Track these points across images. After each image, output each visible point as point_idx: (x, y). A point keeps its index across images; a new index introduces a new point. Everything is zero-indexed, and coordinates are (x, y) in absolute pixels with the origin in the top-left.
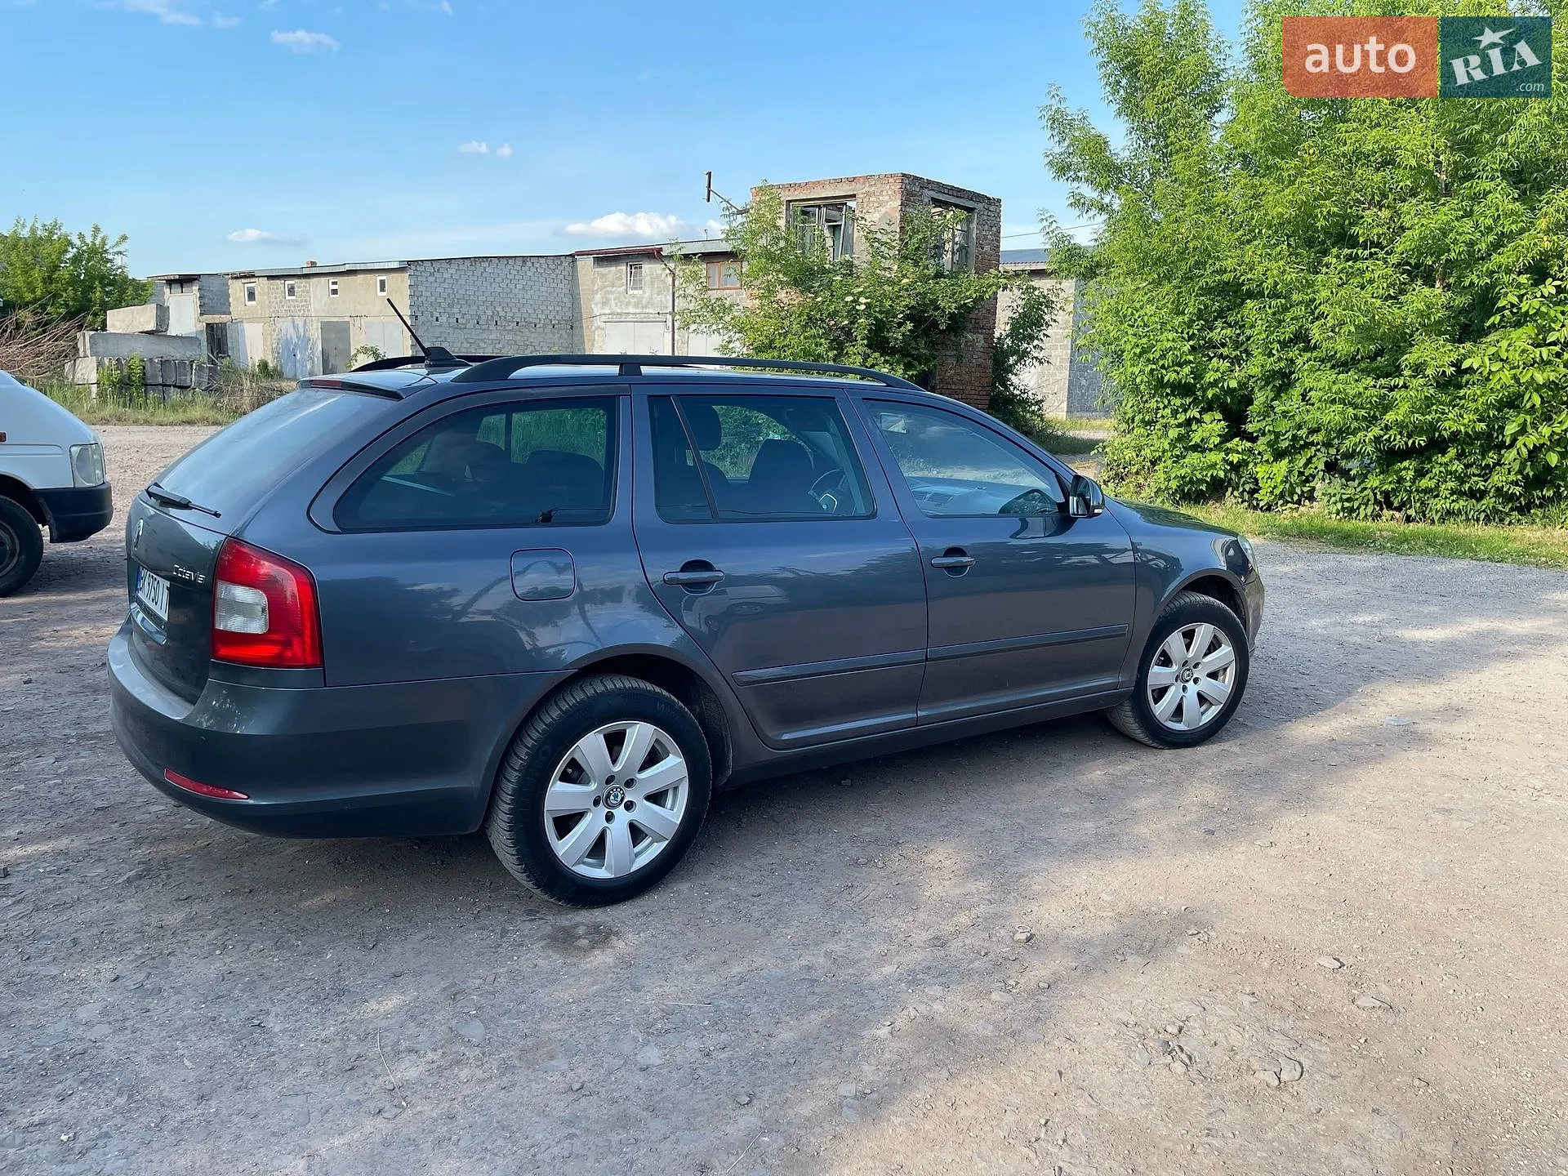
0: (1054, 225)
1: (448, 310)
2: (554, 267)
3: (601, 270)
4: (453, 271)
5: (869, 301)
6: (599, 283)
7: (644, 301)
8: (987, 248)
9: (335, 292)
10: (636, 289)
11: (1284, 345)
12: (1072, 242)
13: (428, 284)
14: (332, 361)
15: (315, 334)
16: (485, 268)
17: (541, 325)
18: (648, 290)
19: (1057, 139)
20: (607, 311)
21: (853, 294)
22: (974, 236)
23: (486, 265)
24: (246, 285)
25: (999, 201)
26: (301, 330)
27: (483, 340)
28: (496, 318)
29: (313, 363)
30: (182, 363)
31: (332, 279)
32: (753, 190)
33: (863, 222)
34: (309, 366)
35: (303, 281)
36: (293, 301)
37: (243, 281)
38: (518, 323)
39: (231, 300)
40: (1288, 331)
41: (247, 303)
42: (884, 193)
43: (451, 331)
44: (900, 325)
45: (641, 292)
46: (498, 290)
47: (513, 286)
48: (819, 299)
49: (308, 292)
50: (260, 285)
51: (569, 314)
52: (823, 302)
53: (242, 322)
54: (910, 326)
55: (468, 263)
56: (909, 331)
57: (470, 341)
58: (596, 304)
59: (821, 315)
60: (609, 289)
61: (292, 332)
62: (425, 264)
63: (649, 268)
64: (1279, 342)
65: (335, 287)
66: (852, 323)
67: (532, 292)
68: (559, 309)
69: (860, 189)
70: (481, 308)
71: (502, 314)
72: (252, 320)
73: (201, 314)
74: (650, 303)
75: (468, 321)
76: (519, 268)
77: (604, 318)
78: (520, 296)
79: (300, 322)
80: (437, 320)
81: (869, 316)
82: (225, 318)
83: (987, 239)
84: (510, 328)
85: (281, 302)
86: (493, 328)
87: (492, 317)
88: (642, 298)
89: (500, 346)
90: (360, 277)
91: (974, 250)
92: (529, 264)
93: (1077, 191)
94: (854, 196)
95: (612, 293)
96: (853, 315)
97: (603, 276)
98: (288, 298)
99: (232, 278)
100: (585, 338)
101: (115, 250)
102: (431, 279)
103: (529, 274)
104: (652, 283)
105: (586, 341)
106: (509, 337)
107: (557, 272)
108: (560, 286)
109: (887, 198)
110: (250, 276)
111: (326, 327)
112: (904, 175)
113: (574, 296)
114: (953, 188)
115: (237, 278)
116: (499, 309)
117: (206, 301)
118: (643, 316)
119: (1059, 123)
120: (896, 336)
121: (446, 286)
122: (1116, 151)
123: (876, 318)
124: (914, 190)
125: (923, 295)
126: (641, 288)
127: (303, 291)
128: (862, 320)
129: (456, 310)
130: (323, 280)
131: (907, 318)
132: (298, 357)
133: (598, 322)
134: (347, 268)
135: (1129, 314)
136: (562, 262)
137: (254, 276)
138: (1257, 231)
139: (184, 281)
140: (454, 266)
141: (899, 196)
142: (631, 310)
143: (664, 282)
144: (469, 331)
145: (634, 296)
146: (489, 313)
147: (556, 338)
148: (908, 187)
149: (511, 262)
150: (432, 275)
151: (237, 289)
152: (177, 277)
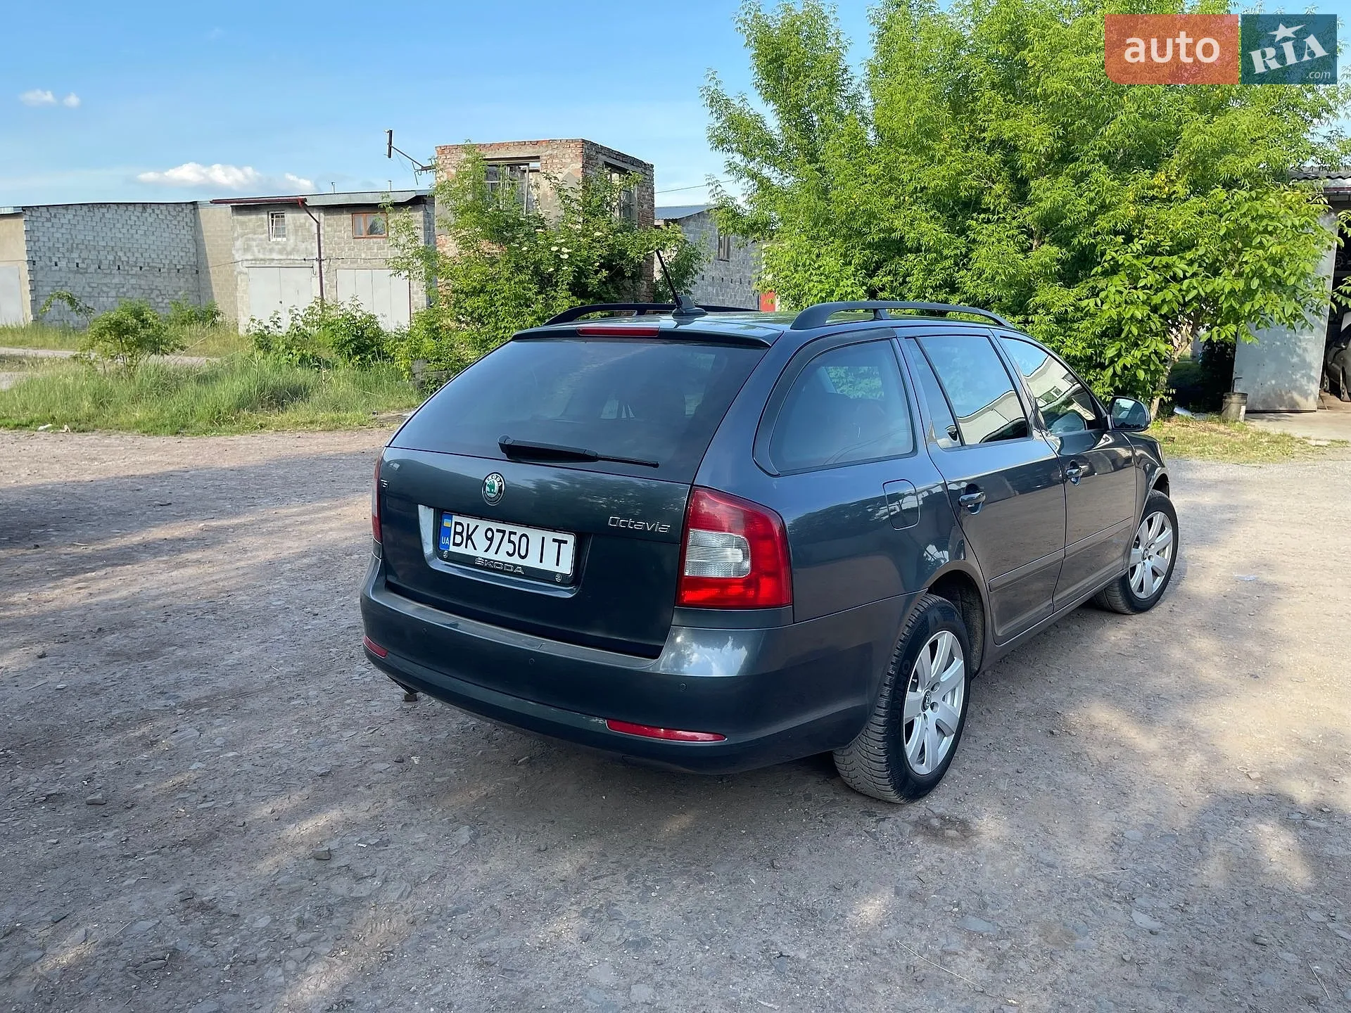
0: (719, 189)
1: (67, 255)
2: (174, 213)
3: (240, 218)
4: (71, 217)
5: (570, 251)
6: (239, 230)
7: (289, 249)
8: (645, 206)
10: (279, 236)
11: (935, 288)
12: (735, 203)
13: (45, 229)
16: (103, 214)
17: (165, 270)
18: (292, 238)
19: (715, 115)
20: (249, 257)
21: (557, 245)
22: (636, 196)
23: (104, 210)
25: (652, 166)
27: (106, 285)
28: (118, 263)
32: (438, 149)
33: (556, 181)
38: (141, 268)
40: (939, 277)
42: (567, 156)
43: (71, 275)
44: (597, 272)
45: (285, 239)
46: (118, 235)
47: (134, 231)
48: (525, 249)
51: (193, 259)
52: (528, 251)
54: (605, 273)
55: (85, 208)
56: (605, 277)
57: (93, 285)
58: (237, 250)
59: (527, 262)
60: (250, 236)
62: (41, 209)
63: (290, 217)
64: (932, 287)
66: (557, 270)
67: (154, 238)
68: (183, 254)
69: (544, 152)
70: (101, 253)
71: (124, 259)
74: (295, 250)
75: (89, 266)
76: (139, 214)
77: (246, 264)
78: (141, 241)
80: (56, 265)
81: (571, 264)
83: (644, 198)
84: (134, 272)
86: (115, 271)
87: (114, 262)
88: (286, 244)
89: (125, 290)
91: (636, 208)
92: (149, 210)
93: (731, 161)
94: (538, 157)
95: (253, 240)
96: (559, 262)
97: (242, 224)
100: (213, 282)
102: (48, 225)
103: (150, 220)
104: (296, 231)
105: (213, 286)
106: (133, 281)
107: (179, 218)
108: (184, 232)
109: (569, 160)
112: (584, 141)
113: (198, 242)
114: (619, 154)
116: (121, 254)
118: (288, 262)
119: (717, 102)
120: (593, 282)
121: (64, 231)
122: (772, 129)
123: (577, 266)
124: (593, 154)
125: (612, 247)
126: (284, 236)
128: (566, 268)
129: (75, 255)
131: (602, 266)
133: (241, 267)
135: (808, 264)
136: (183, 209)
138: (902, 198)
140: (71, 212)
141: (580, 159)
142: (275, 256)
143: (309, 231)
144: (91, 276)
145: (277, 243)
146: (111, 257)
147: (182, 284)
148: (587, 152)
149: (131, 208)
150: (48, 220)
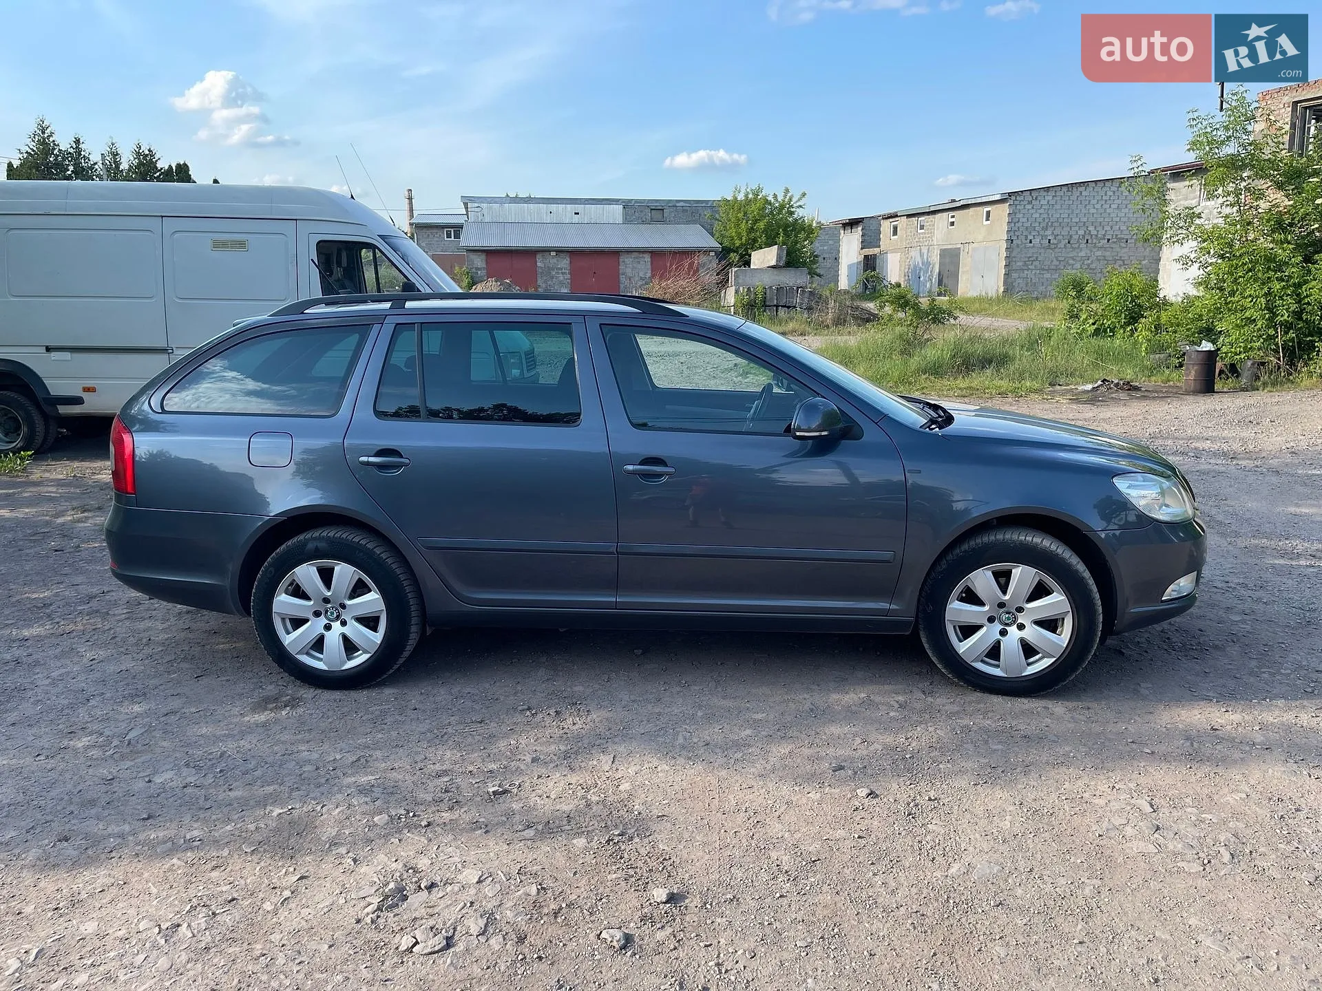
1: (1042, 233)
3: (1176, 184)
4: (1050, 198)
6: (1173, 197)
9: (952, 224)
13: (1026, 211)
14: (945, 280)
15: (935, 259)
16: (1081, 193)
17: (1133, 241)
23: (1083, 189)
24: (893, 223)
26: (925, 257)
27: (1073, 258)
28: (1087, 237)
29: (932, 283)
30: (791, 288)
31: (951, 214)
34: (928, 285)
35: (931, 217)
36: (922, 233)
37: (891, 220)
38: (1109, 240)
39: (881, 236)
41: (892, 238)
43: (1042, 251)
46: (1093, 211)
47: (1108, 206)
49: (934, 225)
50: (902, 222)
53: (887, 253)
55: (1064, 189)
57: (1060, 259)
60: (1182, 202)
61: (919, 259)
62: (1024, 194)
65: (953, 220)
67: (1127, 210)
70: (1073, 229)
71: (1094, 232)
72: (894, 251)
73: (862, 249)
75: (1060, 241)
76: (1116, 189)
78: (1113, 215)
79: (925, 251)
80: (1031, 242)
82: (876, 251)
84: (1101, 245)
85: (914, 234)
86: (1082, 246)
87: (1083, 236)
89: (1089, 262)
90: (972, 209)
97: (1176, 191)
98: (919, 231)
99: (883, 219)
101: (798, 204)
102: (1029, 207)
103: (1126, 194)
106: (1099, 253)
110: (894, 216)
111: (944, 253)
115: (886, 218)
116: (1091, 228)
117: (866, 238)
121: (1042, 211)
127: (930, 225)
129: (1049, 232)
130: (945, 214)
132: (921, 279)
134: (962, 203)
137: (897, 216)
139: (852, 224)
140: (1052, 193)
144: (1060, 250)
146: (1081, 232)
147: (1147, 253)
149: (1108, 184)
150: (1030, 203)
151: (886, 226)
152: (848, 221)
